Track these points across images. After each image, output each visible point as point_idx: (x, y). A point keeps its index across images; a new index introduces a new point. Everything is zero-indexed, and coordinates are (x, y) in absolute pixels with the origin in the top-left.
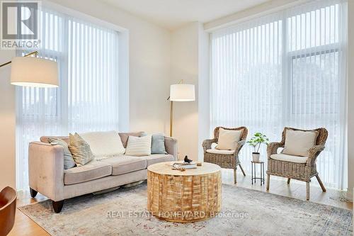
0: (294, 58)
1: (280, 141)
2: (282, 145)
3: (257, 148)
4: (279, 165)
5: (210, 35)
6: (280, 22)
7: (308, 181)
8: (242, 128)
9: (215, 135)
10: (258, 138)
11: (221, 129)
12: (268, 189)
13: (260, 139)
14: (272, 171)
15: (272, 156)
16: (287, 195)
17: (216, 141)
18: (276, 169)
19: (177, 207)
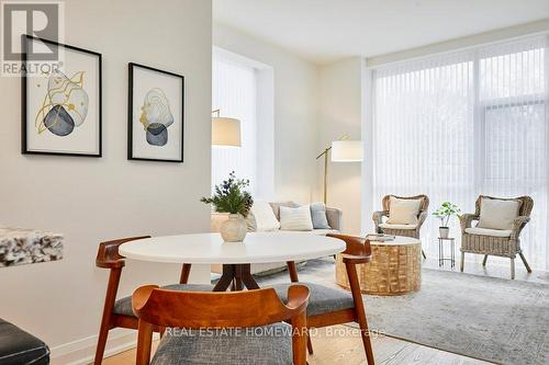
0: (489, 108)
1: (473, 212)
2: (476, 217)
3: (445, 220)
4: (477, 240)
5: (373, 73)
6: (471, 63)
7: (513, 257)
8: (421, 196)
9: (384, 206)
10: (446, 208)
11: (391, 198)
12: (462, 270)
13: (448, 209)
14: (467, 248)
15: (467, 230)
16: (483, 274)
17: (386, 213)
18: (473, 245)
19: (383, 279)
